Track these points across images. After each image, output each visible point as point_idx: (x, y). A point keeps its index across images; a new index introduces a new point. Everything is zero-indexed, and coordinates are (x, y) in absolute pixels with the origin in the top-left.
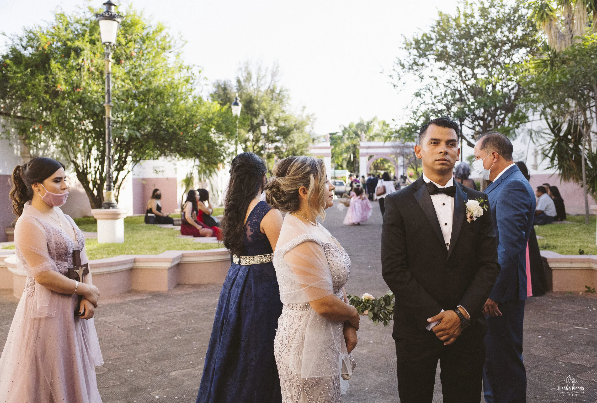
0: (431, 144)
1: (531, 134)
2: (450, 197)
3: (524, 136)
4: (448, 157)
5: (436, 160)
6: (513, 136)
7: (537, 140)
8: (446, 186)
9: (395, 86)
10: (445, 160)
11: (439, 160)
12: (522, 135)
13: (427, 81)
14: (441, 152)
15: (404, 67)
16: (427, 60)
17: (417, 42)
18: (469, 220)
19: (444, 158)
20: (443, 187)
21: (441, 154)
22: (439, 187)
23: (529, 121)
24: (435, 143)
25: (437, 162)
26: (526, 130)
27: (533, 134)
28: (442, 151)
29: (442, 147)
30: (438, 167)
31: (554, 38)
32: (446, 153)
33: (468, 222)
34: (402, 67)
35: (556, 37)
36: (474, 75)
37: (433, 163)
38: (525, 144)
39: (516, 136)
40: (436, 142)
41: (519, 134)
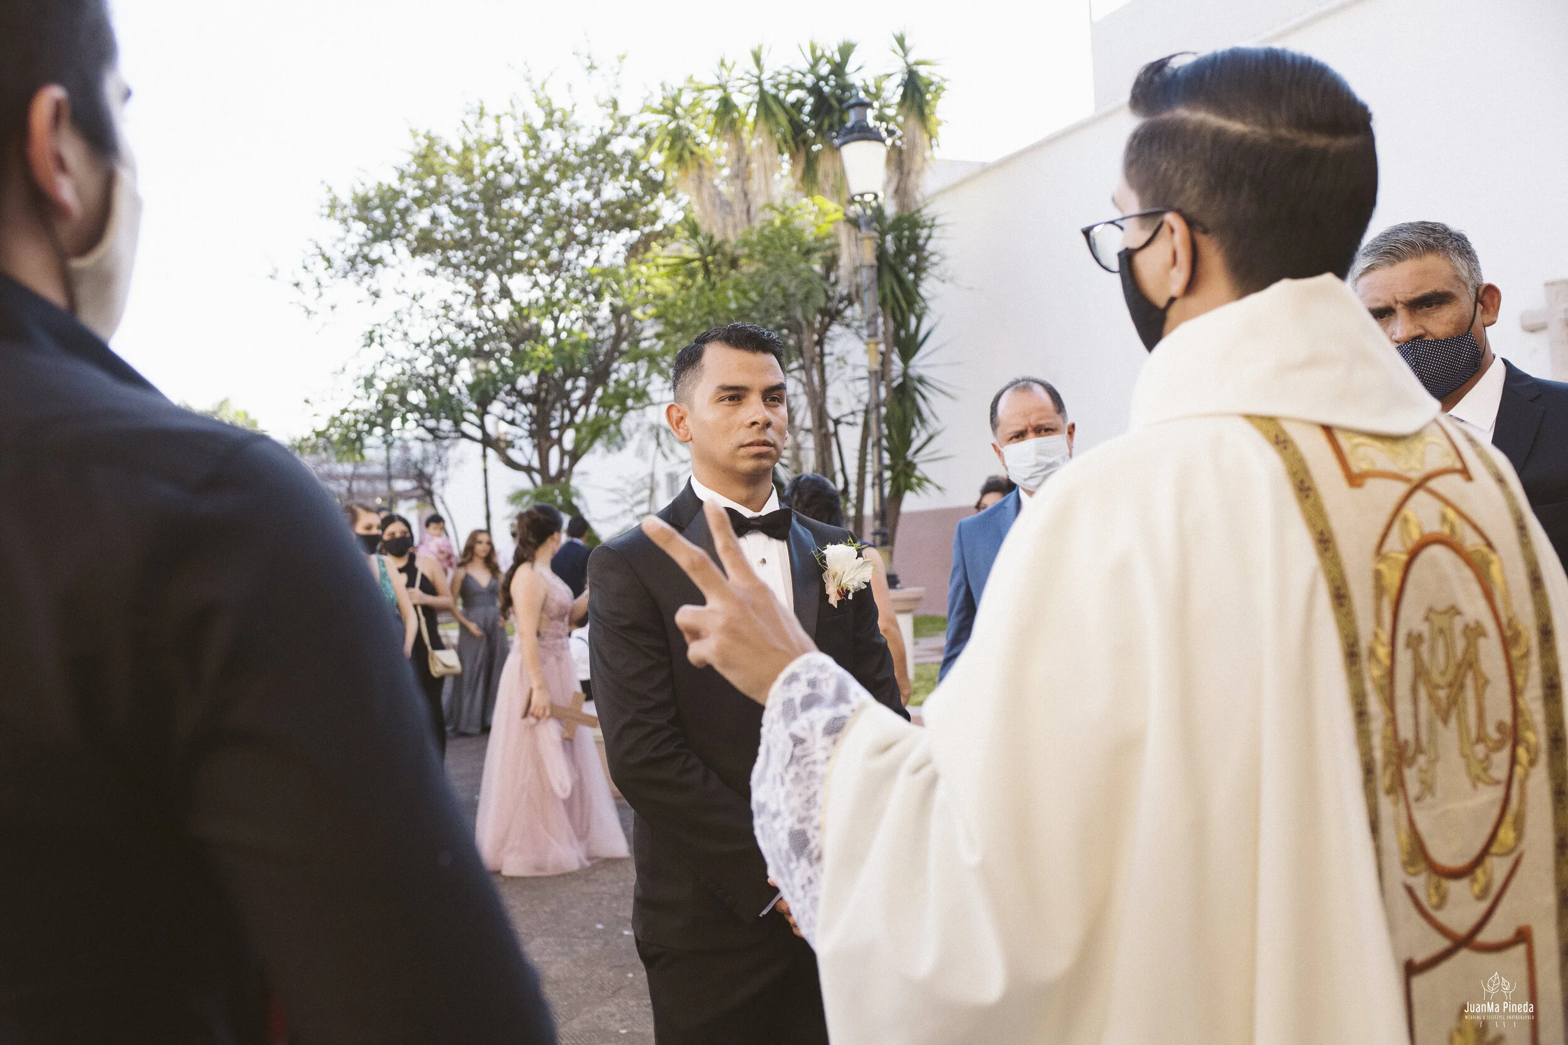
0: (722, 400)
1: (658, 436)
2: (774, 542)
3: (641, 440)
4: (771, 435)
5: (742, 446)
6: (619, 439)
7: (672, 451)
8: (765, 512)
9: (309, 312)
10: (765, 443)
11: (750, 445)
12: (637, 437)
13: (390, 303)
14: (754, 423)
15: (330, 267)
16: (390, 249)
17: (364, 204)
18: (833, 600)
19: (762, 438)
20: (757, 514)
21: (755, 427)
22: (747, 513)
23: (652, 404)
24: (731, 398)
25: (743, 451)
26: (646, 427)
27: (663, 436)
28: (758, 418)
29: (754, 409)
30: (748, 465)
31: (709, 208)
32: (768, 424)
33: (831, 605)
34: (326, 264)
35: (714, 205)
36: (505, 292)
37: (733, 455)
38: (645, 459)
39: (624, 439)
40: (735, 395)
41: (631, 435)
